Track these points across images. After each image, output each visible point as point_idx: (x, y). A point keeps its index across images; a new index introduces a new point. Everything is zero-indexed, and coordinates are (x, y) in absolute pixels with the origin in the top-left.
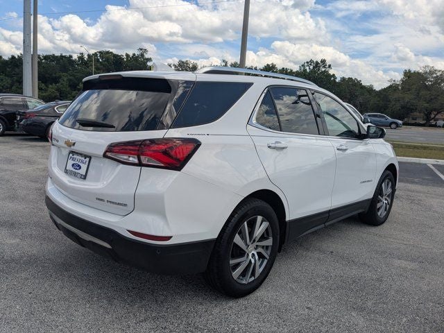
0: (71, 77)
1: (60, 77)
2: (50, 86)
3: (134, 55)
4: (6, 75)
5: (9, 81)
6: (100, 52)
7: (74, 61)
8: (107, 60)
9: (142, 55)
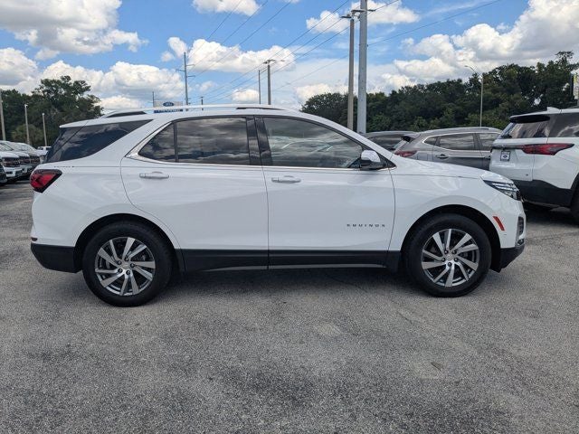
0: (458, 108)
1: (444, 109)
2: (432, 121)
3: (551, 63)
4: (385, 114)
5: (388, 120)
6: (500, 68)
7: (464, 86)
8: (509, 77)
9: (564, 61)
